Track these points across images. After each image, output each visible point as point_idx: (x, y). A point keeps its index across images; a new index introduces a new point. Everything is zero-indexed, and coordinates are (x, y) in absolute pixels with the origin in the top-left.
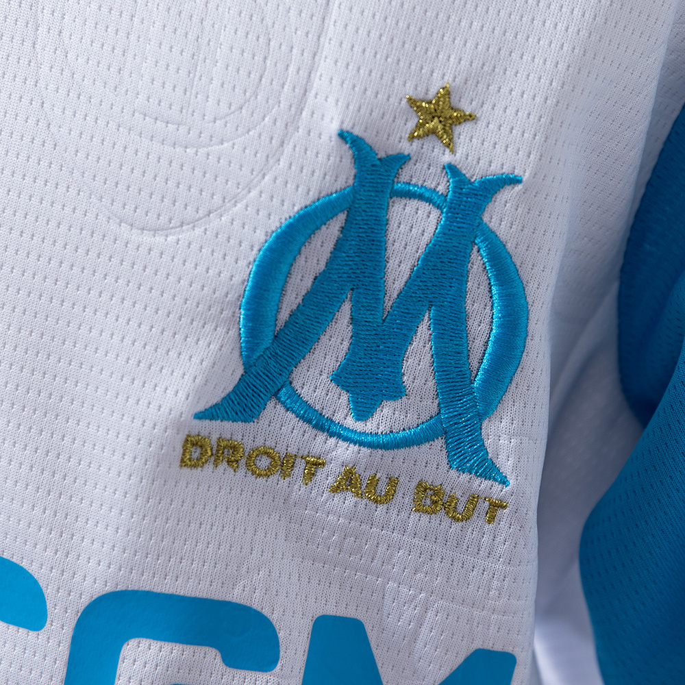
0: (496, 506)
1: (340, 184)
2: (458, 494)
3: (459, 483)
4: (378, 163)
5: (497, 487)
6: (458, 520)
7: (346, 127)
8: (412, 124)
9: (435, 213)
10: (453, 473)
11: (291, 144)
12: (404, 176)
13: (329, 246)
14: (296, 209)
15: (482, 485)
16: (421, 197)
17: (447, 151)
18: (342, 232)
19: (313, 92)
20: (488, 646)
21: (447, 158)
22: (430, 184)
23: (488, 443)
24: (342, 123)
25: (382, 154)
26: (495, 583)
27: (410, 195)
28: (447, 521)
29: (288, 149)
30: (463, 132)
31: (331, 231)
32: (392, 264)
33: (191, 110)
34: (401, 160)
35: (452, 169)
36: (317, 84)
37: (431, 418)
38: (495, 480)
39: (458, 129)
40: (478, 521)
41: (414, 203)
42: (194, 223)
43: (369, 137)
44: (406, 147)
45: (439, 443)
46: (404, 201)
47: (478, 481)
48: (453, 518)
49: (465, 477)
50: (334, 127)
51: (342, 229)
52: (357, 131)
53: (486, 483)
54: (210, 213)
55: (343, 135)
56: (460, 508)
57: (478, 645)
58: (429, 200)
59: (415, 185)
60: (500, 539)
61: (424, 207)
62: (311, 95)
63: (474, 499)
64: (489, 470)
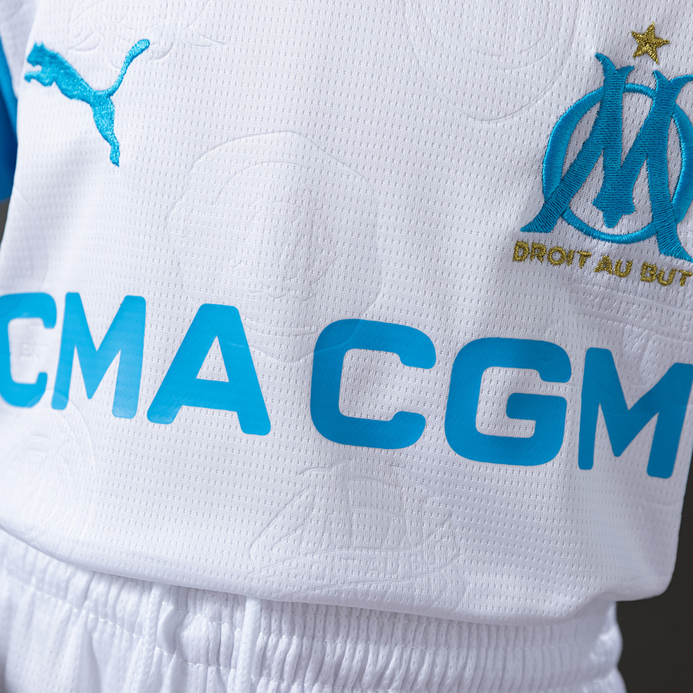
0: (686, 275)
1: (596, 86)
2: (665, 269)
3: (665, 262)
4: (617, 72)
5: (687, 263)
6: (665, 285)
7: (600, 51)
8: (635, 48)
9: (649, 101)
10: (662, 256)
11: (567, 64)
12: (631, 80)
13: (592, 123)
14: (574, 102)
15: (678, 263)
16: (641, 92)
17: (655, 62)
18: (598, 114)
19: (578, 32)
20: (681, 361)
21: (655, 67)
22: (645, 83)
23: (681, 237)
24: (597, 49)
25: (618, 67)
26: (686, 322)
27: (634, 91)
28: (659, 286)
29: (566, 66)
30: (663, 51)
31: (592, 114)
32: (626, 132)
33: (506, 47)
34: (628, 70)
35: (657, 74)
36: (580, 27)
37: (649, 224)
38: (686, 259)
39: (659, 50)
40: (676, 285)
41: (636, 95)
42: (513, 114)
43: (612, 57)
44: (632, 62)
45: (654, 239)
46: (631, 94)
47: (676, 260)
48: (662, 284)
49: (669, 258)
50: (593, 52)
51: (598, 113)
52: (605, 54)
53: (681, 262)
54: (522, 107)
55: (598, 56)
56: (666, 278)
57: (675, 361)
58: (646, 94)
59: (637, 85)
60: (687, 295)
61: (642, 97)
62: (576, 34)
63: (673, 271)
64: (682, 254)
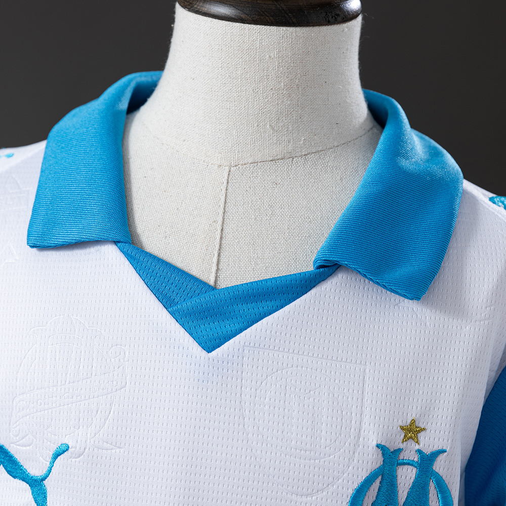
1: (378, 466)
4: (391, 454)
7: (379, 442)
8: (402, 436)
9: (415, 470)
11: (358, 453)
12: (401, 457)
13: (377, 490)
14: (363, 478)
16: (409, 464)
17: (417, 444)
18: (380, 484)
19: (363, 430)
21: (417, 447)
22: (412, 458)
24: (377, 441)
25: (392, 450)
27: (404, 464)
29: (356, 454)
30: (421, 436)
31: (376, 485)
32: (400, 492)
33: (315, 444)
34: (399, 451)
35: (419, 451)
36: (365, 426)
39: (419, 435)
41: (406, 467)
42: (322, 490)
43: (387, 445)
44: (401, 446)
46: (402, 467)
50: (375, 443)
51: (381, 483)
52: (383, 444)
54: (328, 485)
55: (378, 446)
58: (412, 465)
59: (406, 460)
61: (410, 467)
62: (362, 431)
